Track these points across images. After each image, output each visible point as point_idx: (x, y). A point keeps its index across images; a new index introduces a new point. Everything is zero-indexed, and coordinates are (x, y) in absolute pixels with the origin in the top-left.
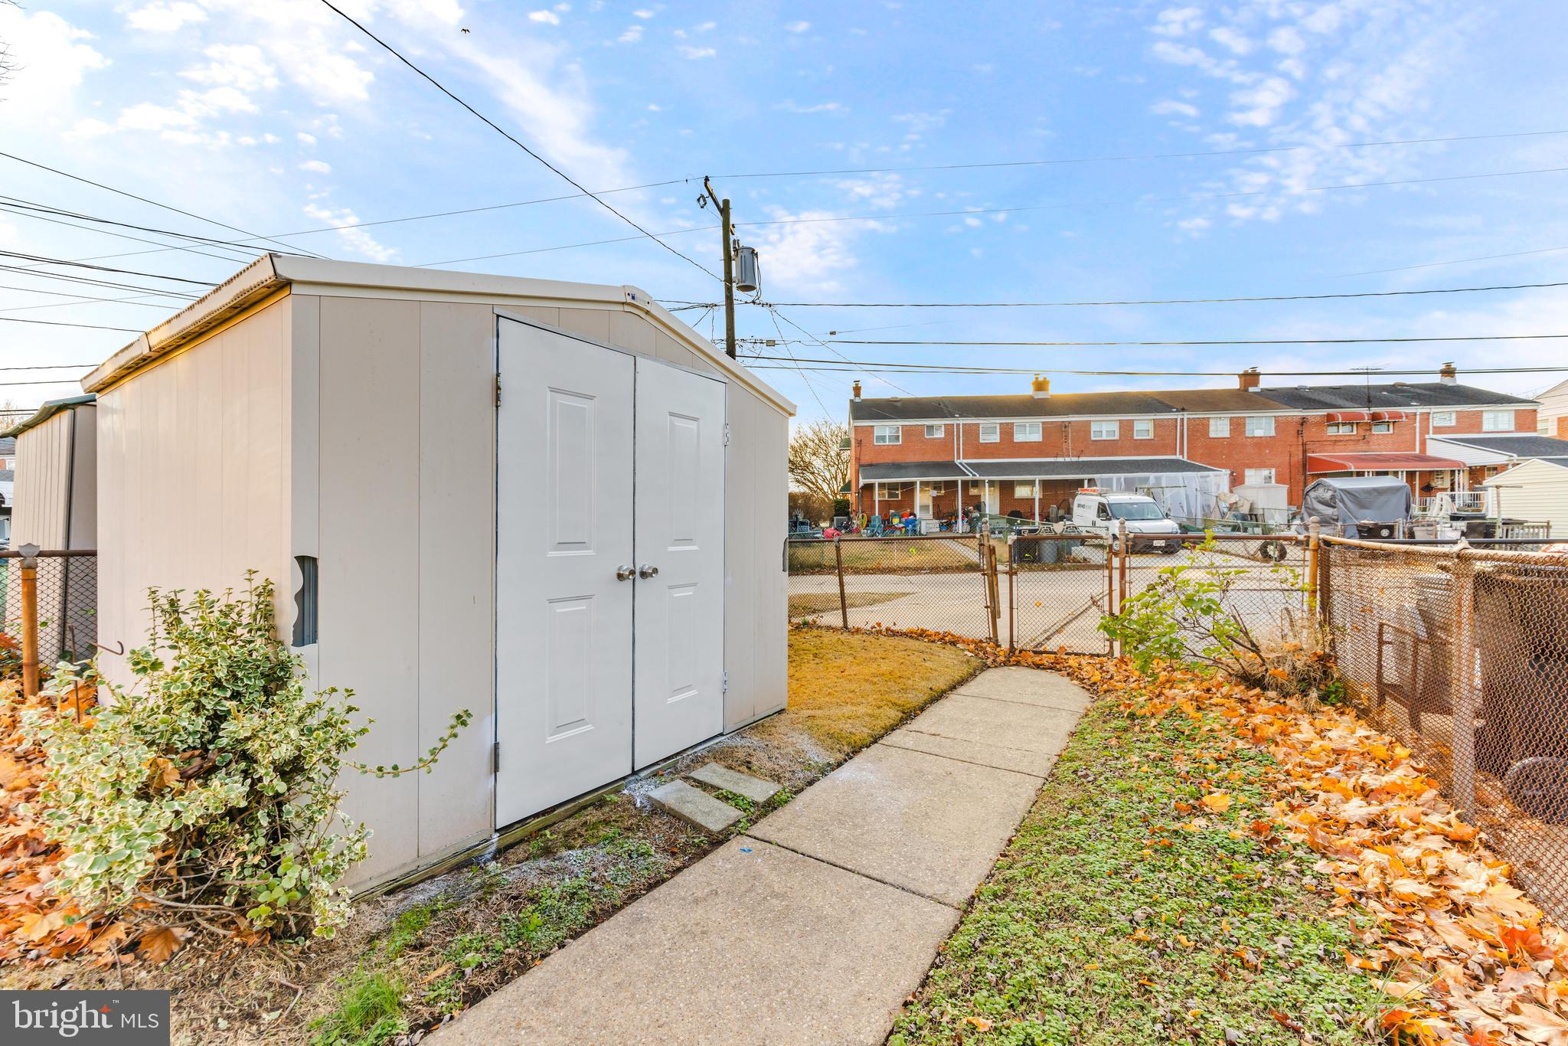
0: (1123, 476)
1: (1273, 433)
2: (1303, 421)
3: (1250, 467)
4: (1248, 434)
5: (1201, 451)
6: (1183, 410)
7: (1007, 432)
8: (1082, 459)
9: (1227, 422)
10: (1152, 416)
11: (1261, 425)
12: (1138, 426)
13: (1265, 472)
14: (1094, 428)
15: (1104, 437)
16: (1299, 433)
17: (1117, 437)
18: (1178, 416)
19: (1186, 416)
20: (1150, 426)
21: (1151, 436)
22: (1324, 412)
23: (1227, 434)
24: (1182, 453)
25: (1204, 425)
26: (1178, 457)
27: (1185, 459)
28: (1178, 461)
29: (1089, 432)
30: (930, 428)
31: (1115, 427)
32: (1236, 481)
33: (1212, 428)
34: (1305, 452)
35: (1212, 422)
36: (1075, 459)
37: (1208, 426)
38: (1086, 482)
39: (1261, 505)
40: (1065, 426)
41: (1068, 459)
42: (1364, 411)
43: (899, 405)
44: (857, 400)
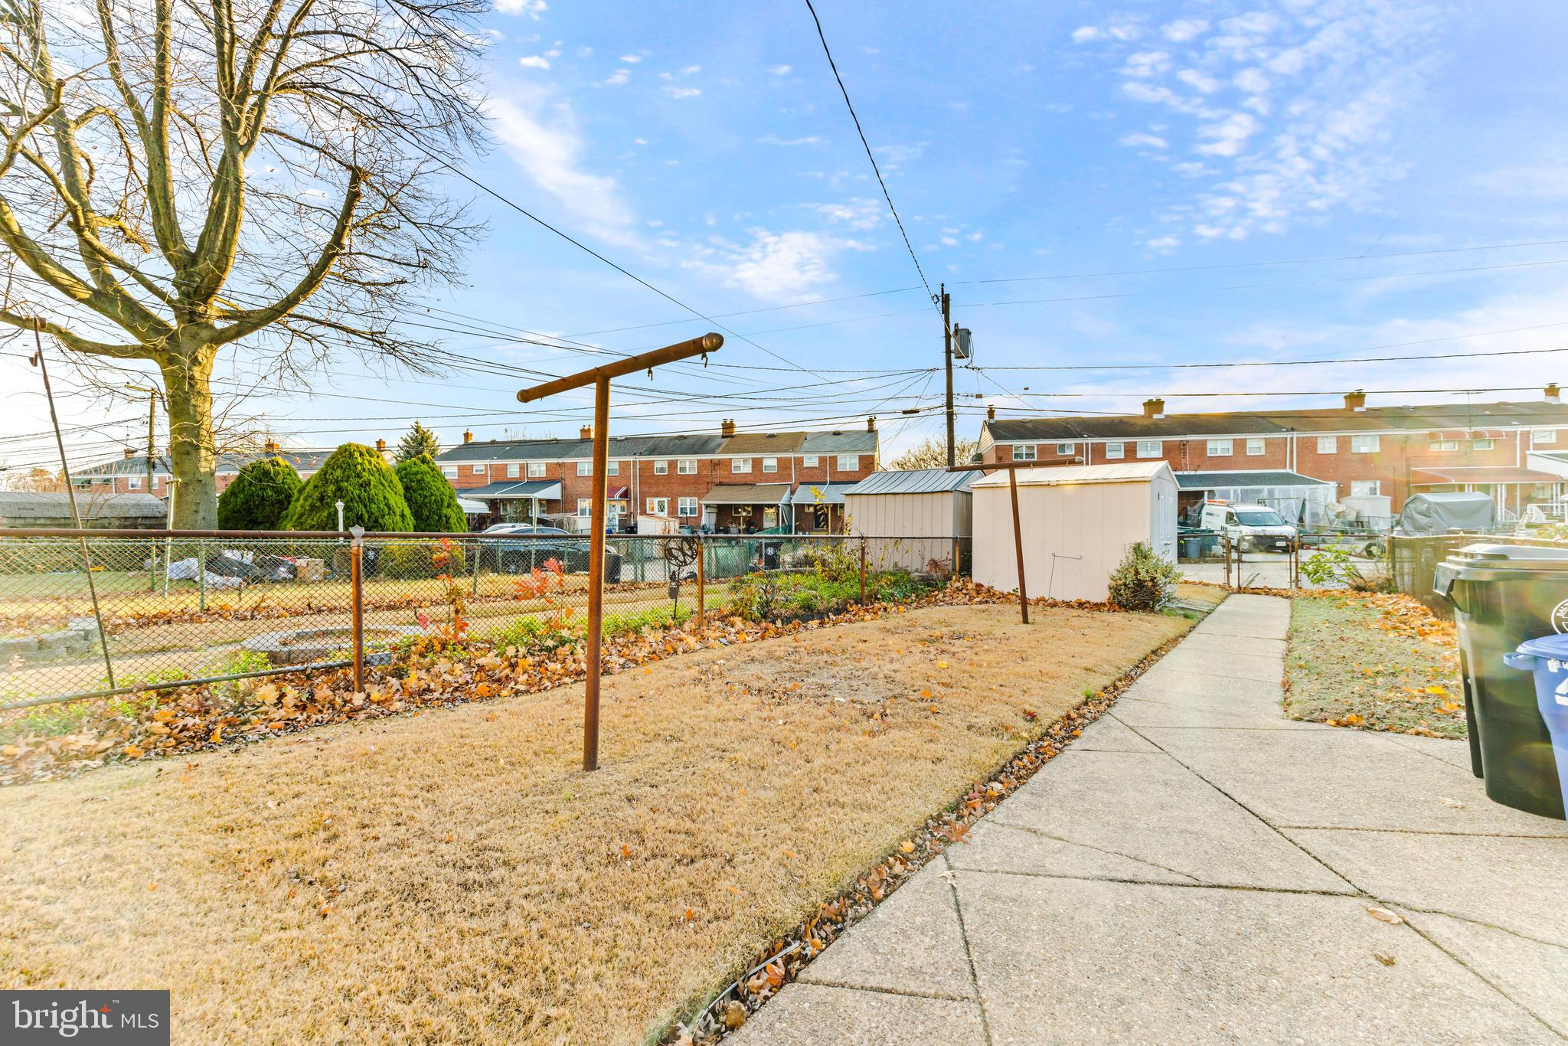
0: (1239, 488)
1: (1377, 450)
2: (1407, 440)
3: (1356, 479)
4: (1354, 450)
5: (1309, 466)
6: (1293, 429)
7: (1130, 449)
8: (1198, 473)
9: (1334, 440)
10: (1263, 436)
11: (1366, 443)
12: (1250, 444)
13: (1369, 485)
14: (1210, 445)
15: (1219, 454)
16: (1403, 450)
17: (1231, 453)
18: (1289, 435)
19: (1295, 435)
20: (1262, 444)
21: (1263, 452)
22: (1427, 431)
23: (1334, 451)
24: (1291, 467)
25: (1312, 444)
26: (1288, 470)
27: (1295, 473)
28: (1288, 475)
29: (1205, 449)
30: (1062, 447)
31: (1230, 445)
32: (1343, 492)
33: (1319, 446)
34: (1408, 466)
35: (1320, 441)
36: (1192, 473)
37: (1316, 444)
38: (1206, 493)
39: (1367, 512)
40: (1184, 444)
41: (1186, 473)
42: (1466, 430)
43: (1030, 425)
44: (992, 421)
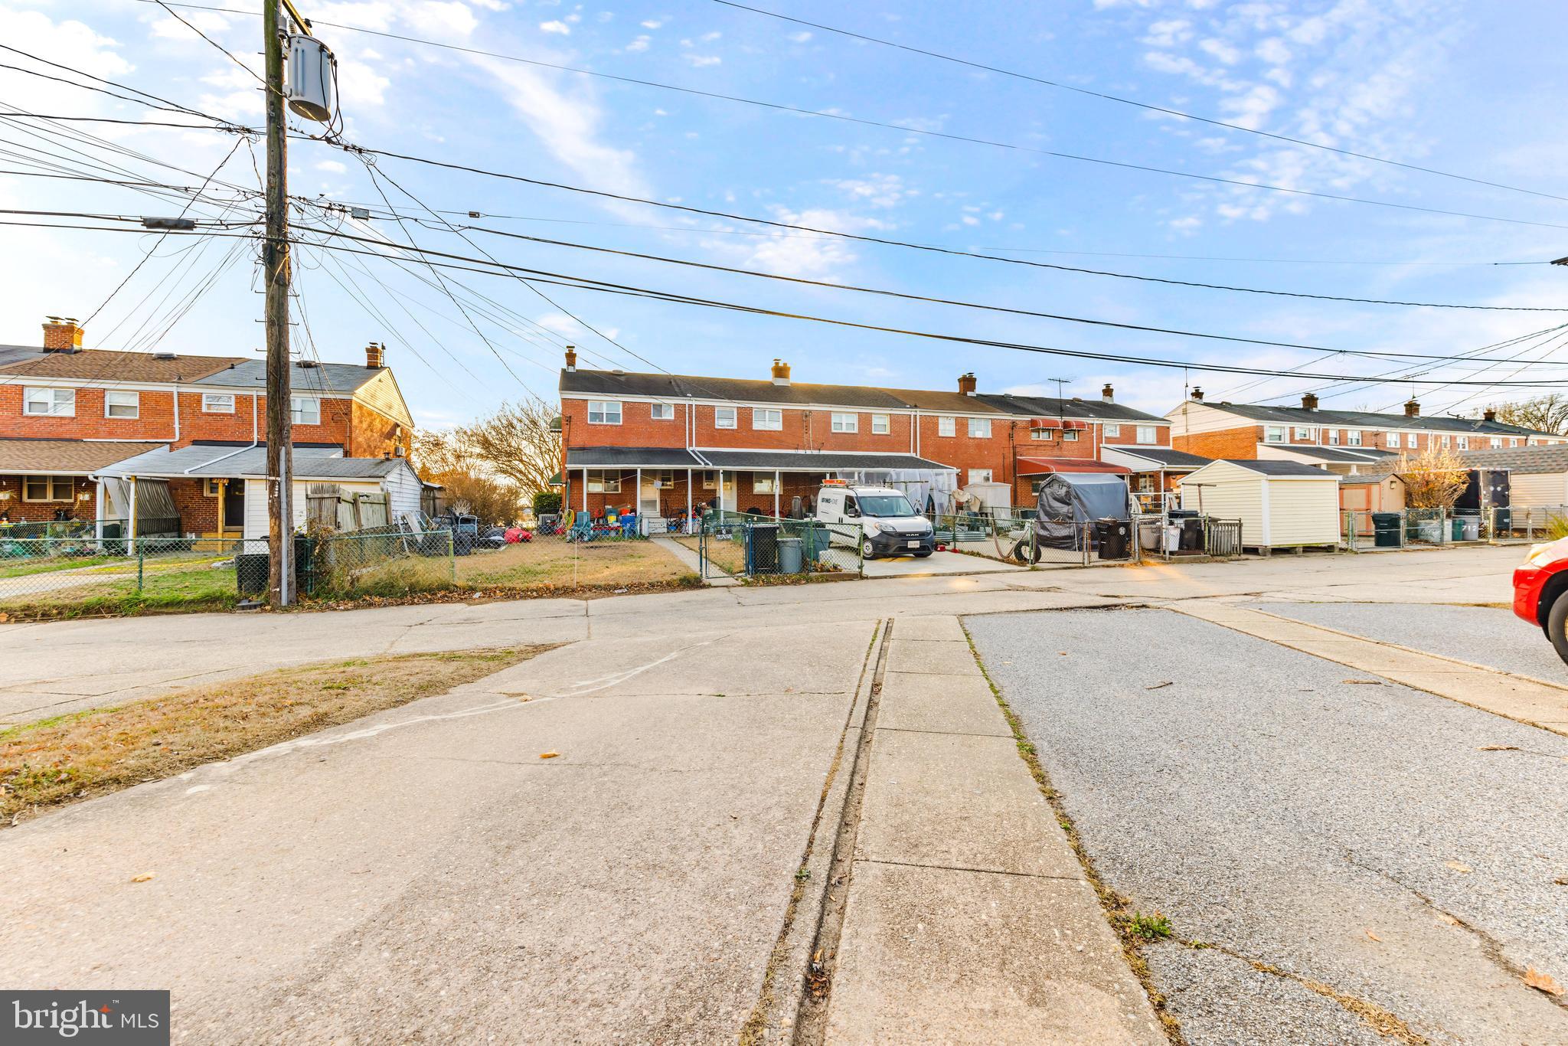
0: (864, 470)
1: (990, 436)
2: (1014, 425)
3: (973, 468)
4: (970, 435)
5: (931, 449)
6: (916, 406)
7: (745, 418)
8: (823, 452)
9: (953, 421)
10: (888, 411)
11: (981, 427)
12: (875, 421)
13: (984, 473)
14: (834, 419)
15: (844, 430)
16: (1011, 436)
17: (856, 431)
18: (912, 412)
19: (919, 413)
20: (886, 421)
21: (888, 432)
22: (1028, 418)
23: (953, 434)
24: (915, 451)
25: (934, 423)
26: (914, 455)
27: (918, 457)
28: (912, 458)
29: (829, 423)
30: (658, 408)
31: (855, 420)
32: (962, 481)
33: (941, 427)
34: (1015, 454)
35: (941, 421)
36: (815, 452)
37: (937, 424)
38: (828, 476)
39: (989, 503)
40: (806, 415)
41: (809, 452)
42: (1058, 419)
43: (622, 379)
44: (571, 369)
